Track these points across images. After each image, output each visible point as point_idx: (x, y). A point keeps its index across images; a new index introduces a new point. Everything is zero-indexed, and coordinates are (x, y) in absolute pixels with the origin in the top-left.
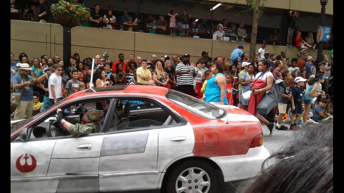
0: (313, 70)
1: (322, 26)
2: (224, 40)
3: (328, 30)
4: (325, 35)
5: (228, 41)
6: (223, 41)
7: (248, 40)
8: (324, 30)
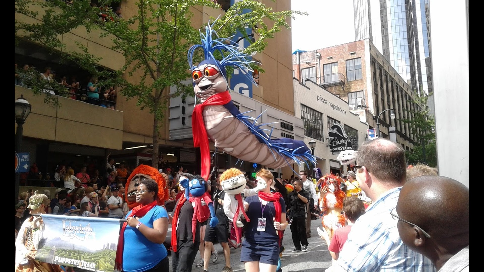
1: (17, 152)
3: (26, 158)
4: (23, 164)
8: (21, 157)
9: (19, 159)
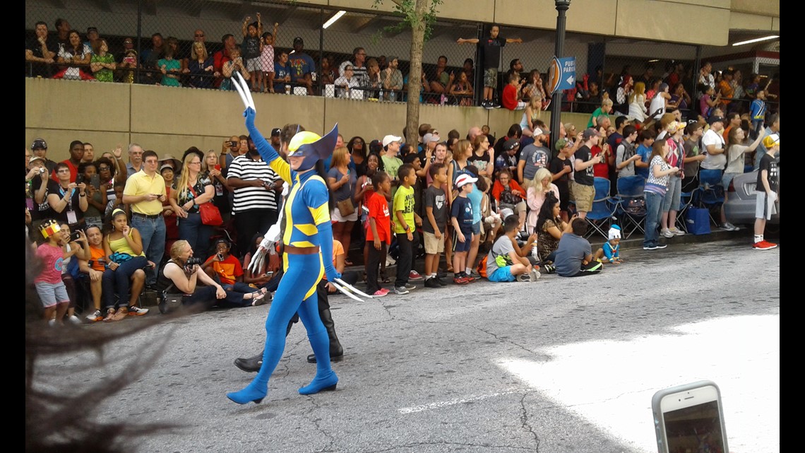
0: (536, 159)
1: (558, 57)
2: (353, 97)
3: (570, 66)
4: (566, 76)
5: (361, 98)
6: (349, 99)
7: (402, 96)
8: (563, 66)
9: (560, 70)
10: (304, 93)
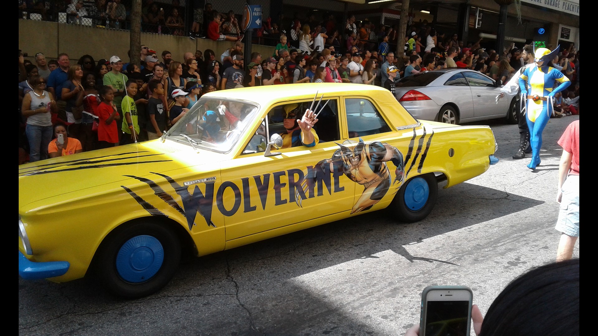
0: (235, 77)
1: (249, 4)
3: (257, 11)
4: (254, 18)
7: (126, 25)
8: (252, 11)
9: (251, 14)
10: (39, 18)
